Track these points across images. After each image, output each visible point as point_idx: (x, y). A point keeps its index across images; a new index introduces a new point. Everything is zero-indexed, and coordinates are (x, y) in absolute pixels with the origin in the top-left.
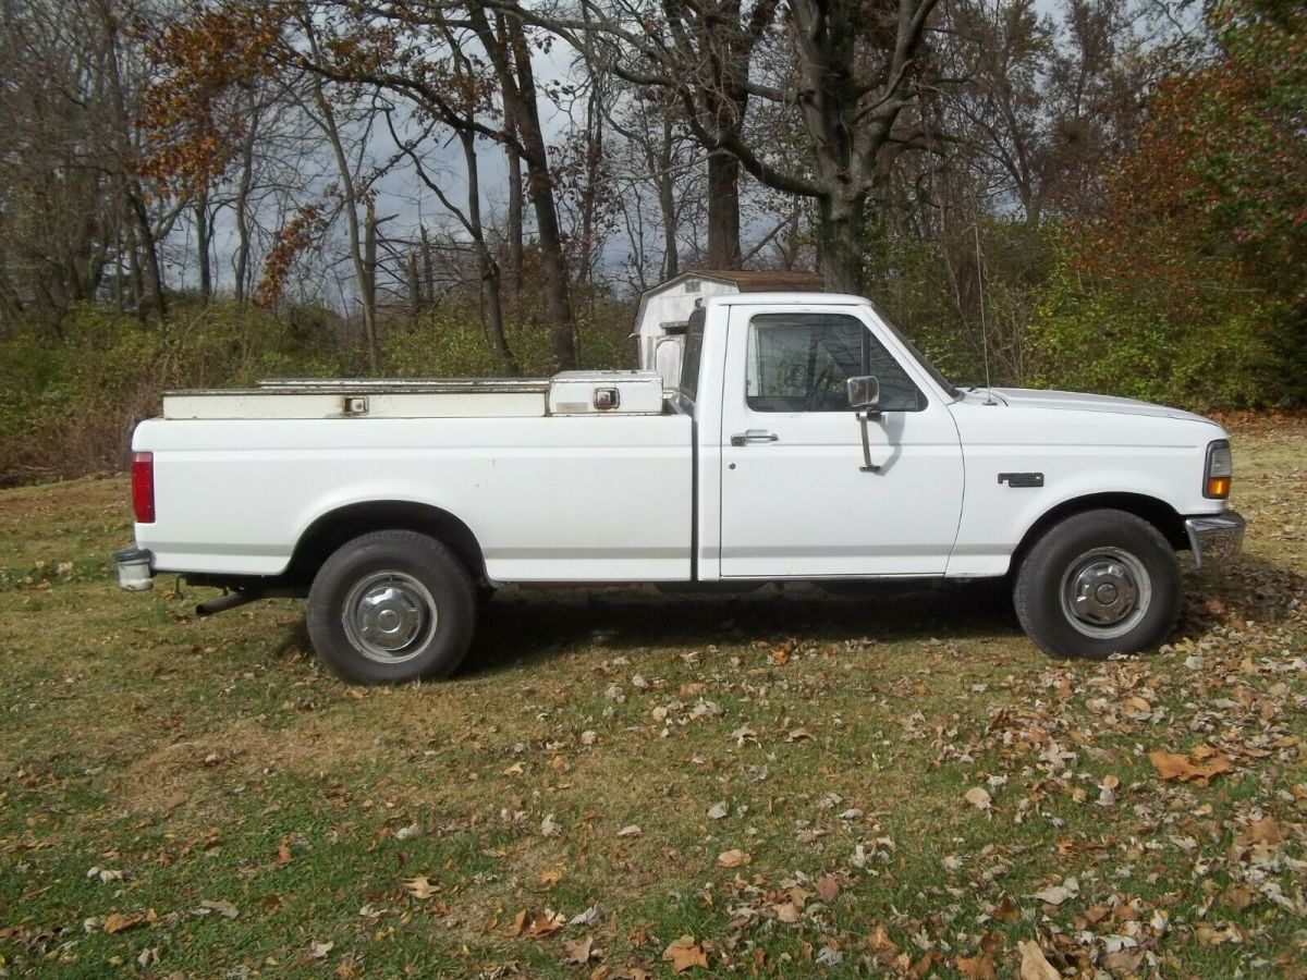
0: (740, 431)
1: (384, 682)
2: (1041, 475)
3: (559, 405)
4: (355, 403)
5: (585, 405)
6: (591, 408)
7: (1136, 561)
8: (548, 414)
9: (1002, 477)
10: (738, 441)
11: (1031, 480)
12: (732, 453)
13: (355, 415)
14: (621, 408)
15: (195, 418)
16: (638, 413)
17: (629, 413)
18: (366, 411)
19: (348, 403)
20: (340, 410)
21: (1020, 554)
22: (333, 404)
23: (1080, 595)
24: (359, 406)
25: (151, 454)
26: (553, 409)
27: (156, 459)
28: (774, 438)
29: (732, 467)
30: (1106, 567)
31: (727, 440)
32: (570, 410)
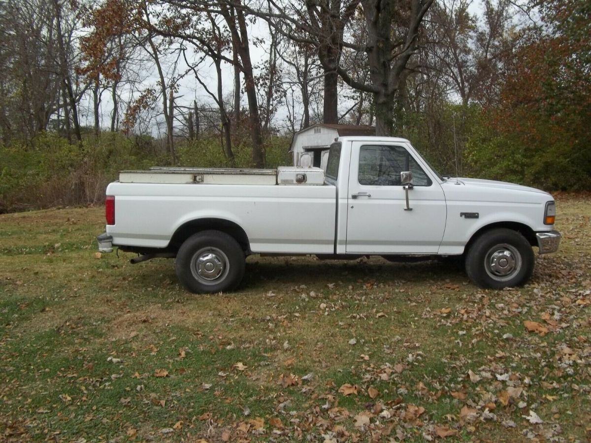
0: (355, 193)
1: (207, 292)
2: (478, 214)
3: (282, 181)
4: (198, 178)
5: (293, 181)
6: (295, 182)
7: (516, 250)
8: (277, 184)
9: (462, 214)
10: (354, 197)
11: (473, 216)
12: (351, 201)
13: (198, 183)
14: (307, 182)
15: (132, 182)
16: (314, 185)
17: (310, 184)
18: (202, 181)
19: (195, 177)
20: (192, 180)
21: (469, 246)
22: (189, 178)
23: (492, 263)
24: (200, 179)
25: (113, 197)
26: (279, 182)
27: (117, 198)
28: (369, 196)
29: (352, 207)
30: (503, 252)
31: (350, 196)
32: (286, 182)
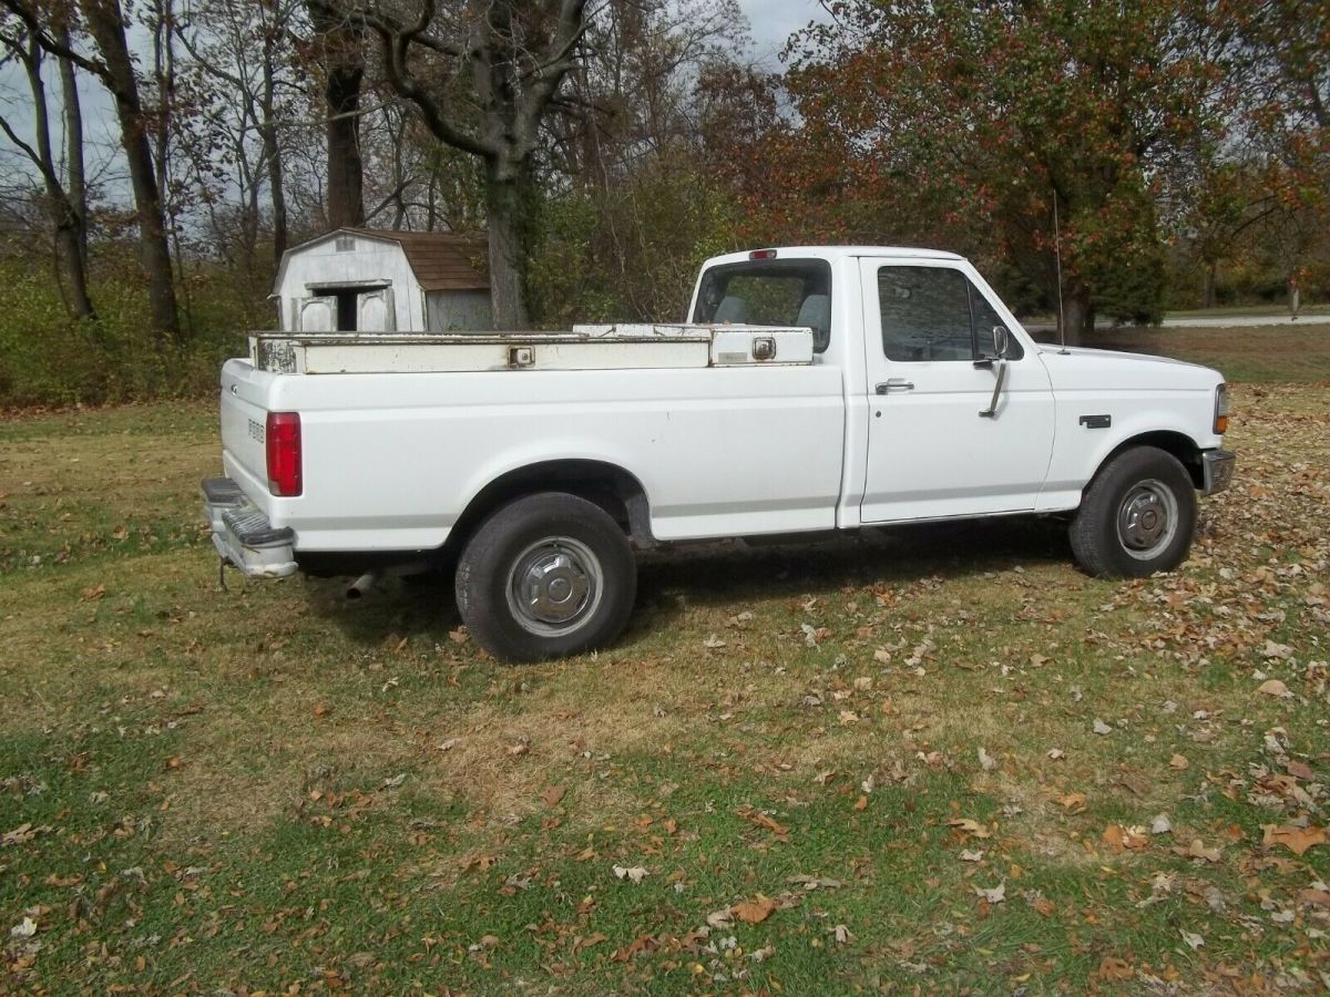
0: (883, 380)
2: (1109, 416)
3: (720, 355)
4: (520, 353)
5: (744, 356)
6: (750, 358)
7: (1168, 491)
8: (711, 364)
9: (1083, 419)
10: (882, 390)
11: (1098, 422)
12: (879, 402)
13: (522, 367)
14: (777, 359)
15: (343, 372)
16: (790, 363)
17: (783, 363)
18: (532, 362)
19: (513, 352)
20: (505, 362)
21: (1087, 490)
22: (497, 354)
23: (1130, 523)
24: (525, 357)
25: (295, 415)
26: (715, 359)
27: (304, 419)
28: (910, 387)
29: (879, 414)
30: (1148, 497)
31: (873, 389)
32: (731, 359)
